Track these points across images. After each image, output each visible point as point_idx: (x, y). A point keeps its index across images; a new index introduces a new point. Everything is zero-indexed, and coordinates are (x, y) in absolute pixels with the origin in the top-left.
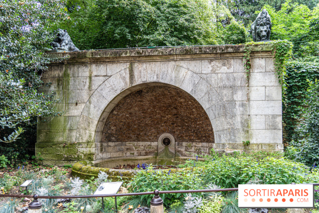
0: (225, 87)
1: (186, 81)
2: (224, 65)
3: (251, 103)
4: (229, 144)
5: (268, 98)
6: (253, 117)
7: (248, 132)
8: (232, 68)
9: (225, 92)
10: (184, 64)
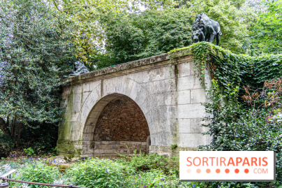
0: (158, 93)
1: (133, 91)
2: (158, 73)
3: (179, 106)
4: (161, 147)
5: (192, 101)
6: (180, 120)
7: (176, 135)
8: (164, 76)
9: (158, 98)
10: (131, 76)
